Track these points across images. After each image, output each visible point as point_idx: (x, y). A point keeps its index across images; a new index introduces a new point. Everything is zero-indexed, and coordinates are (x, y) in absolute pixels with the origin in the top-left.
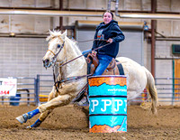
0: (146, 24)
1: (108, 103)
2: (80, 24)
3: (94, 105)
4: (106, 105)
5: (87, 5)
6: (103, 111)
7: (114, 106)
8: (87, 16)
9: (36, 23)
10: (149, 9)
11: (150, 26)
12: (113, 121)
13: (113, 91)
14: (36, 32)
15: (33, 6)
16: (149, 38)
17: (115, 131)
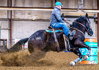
0: (95, 15)
2: (65, 15)
5: (68, 6)
8: (68, 11)
9: (45, 15)
10: (97, 8)
11: (97, 16)
14: (44, 18)
15: (43, 7)
16: (97, 21)
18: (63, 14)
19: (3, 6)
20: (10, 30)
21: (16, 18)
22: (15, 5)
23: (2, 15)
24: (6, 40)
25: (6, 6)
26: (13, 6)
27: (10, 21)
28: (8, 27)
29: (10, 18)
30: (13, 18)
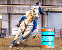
1: (48, 38)
3: (43, 38)
4: (47, 38)
6: (46, 40)
7: (50, 39)
8: (52, 8)
12: (50, 44)
13: (50, 34)
17: (50, 47)
18: (48, 10)
19: (4, 3)
20: (9, 21)
21: (13, 13)
22: (13, 3)
23: (4, 10)
24: (6, 29)
25: (7, 3)
26: (11, 3)
27: (10, 14)
28: (8, 19)
29: (9, 12)
30: (11, 12)
